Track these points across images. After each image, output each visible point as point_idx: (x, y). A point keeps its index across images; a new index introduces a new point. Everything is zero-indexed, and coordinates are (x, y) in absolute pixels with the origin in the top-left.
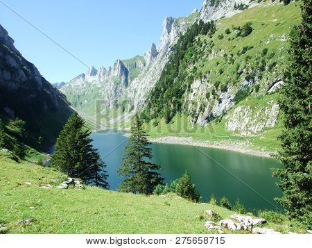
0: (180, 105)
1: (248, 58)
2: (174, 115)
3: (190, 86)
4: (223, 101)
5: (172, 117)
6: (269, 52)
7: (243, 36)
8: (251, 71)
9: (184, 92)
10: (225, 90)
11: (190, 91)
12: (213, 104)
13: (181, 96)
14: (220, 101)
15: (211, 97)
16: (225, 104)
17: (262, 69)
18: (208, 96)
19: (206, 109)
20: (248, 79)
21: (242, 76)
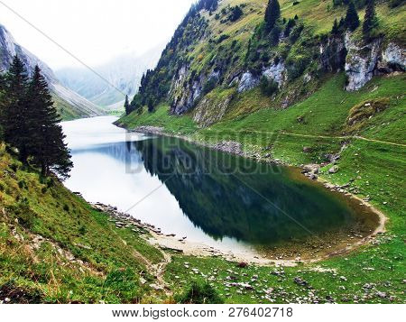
0: (166, 92)
1: (221, 48)
2: (157, 103)
3: (178, 72)
5: (155, 105)
6: (237, 45)
7: (231, 20)
8: (219, 63)
9: (171, 78)
10: (198, 80)
11: (177, 77)
12: (189, 94)
14: (194, 92)
15: (188, 86)
16: (197, 94)
19: (182, 100)
20: (216, 70)
21: (214, 66)
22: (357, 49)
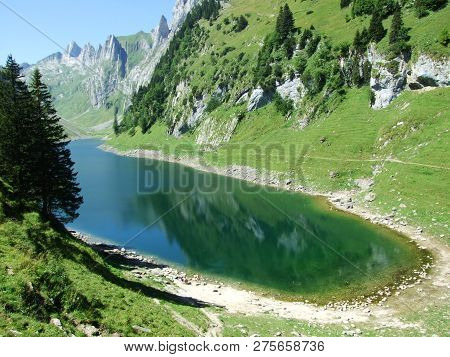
0: (162, 111)
1: (226, 61)
2: (152, 123)
3: (175, 88)
4: (198, 110)
5: (150, 126)
6: (244, 58)
7: (236, 31)
8: (225, 78)
9: (167, 95)
10: (200, 97)
11: (175, 94)
12: (189, 113)
13: (163, 100)
14: (195, 111)
15: (188, 104)
16: (199, 113)
17: (235, 77)
18: (185, 103)
19: (181, 120)
20: (221, 86)
21: (218, 82)
22: (384, 62)
